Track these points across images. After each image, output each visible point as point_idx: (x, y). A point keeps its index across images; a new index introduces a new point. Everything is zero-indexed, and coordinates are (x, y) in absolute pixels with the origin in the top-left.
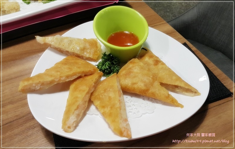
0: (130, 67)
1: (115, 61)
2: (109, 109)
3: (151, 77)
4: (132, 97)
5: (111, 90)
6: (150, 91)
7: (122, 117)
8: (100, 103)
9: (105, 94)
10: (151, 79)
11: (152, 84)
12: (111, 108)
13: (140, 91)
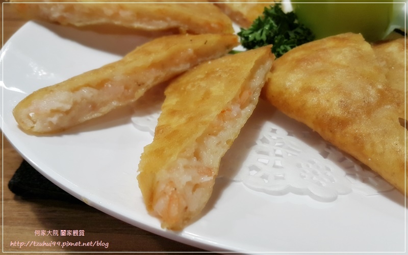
0: (324, 47)
1: (297, 33)
2: (183, 120)
3: (380, 87)
4: (290, 134)
5: (224, 76)
6: (353, 129)
7: (197, 155)
8: (177, 102)
9: (203, 84)
10: (373, 92)
11: (369, 110)
12: (190, 119)
13: (317, 118)
